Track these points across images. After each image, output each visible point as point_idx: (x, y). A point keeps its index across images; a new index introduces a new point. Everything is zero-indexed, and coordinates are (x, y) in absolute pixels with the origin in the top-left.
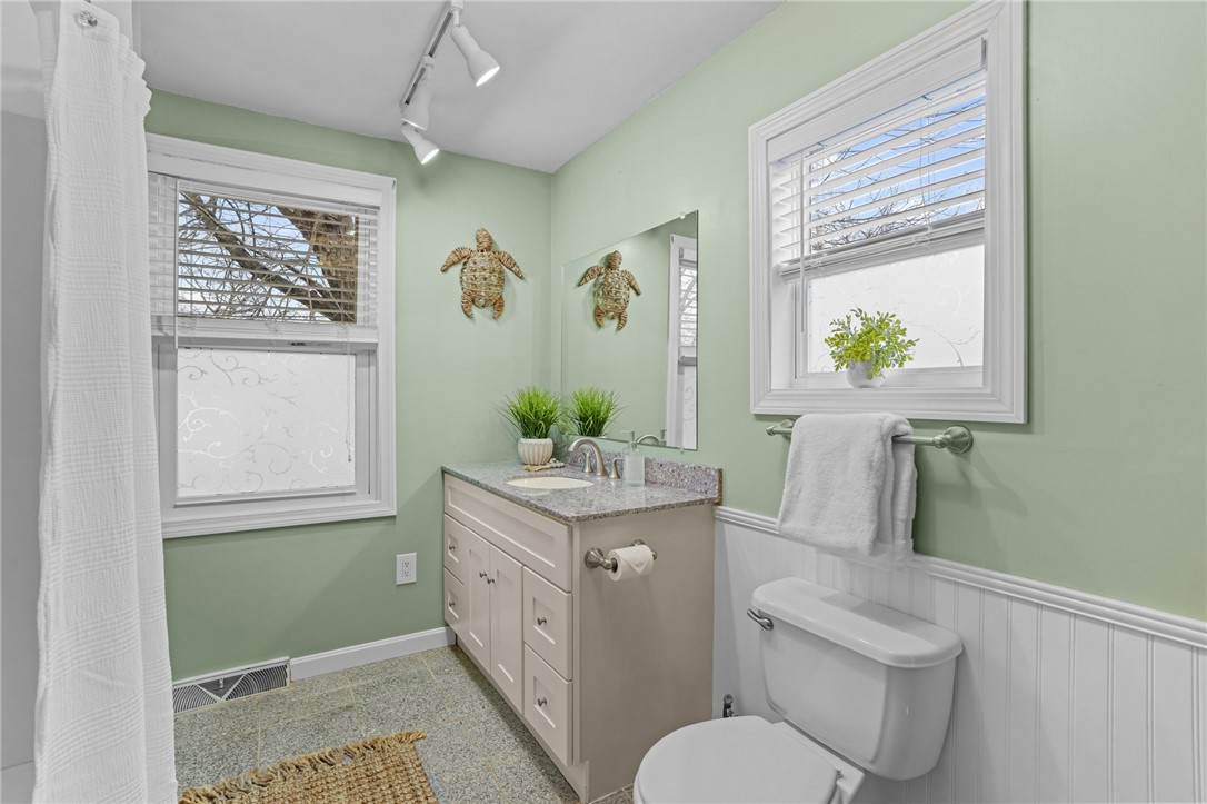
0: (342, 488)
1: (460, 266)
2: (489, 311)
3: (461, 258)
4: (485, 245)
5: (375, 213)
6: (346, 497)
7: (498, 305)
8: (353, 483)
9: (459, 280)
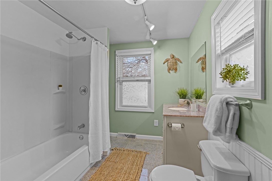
0: (145, 106)
1: (167, 63)
2: (174, 71)
3: (167, 61)
4: (172, 57)
5: (151, 55)
6: (146, 108)
7: (176, 70)
8: (147, 105)
9: (167, 65)
